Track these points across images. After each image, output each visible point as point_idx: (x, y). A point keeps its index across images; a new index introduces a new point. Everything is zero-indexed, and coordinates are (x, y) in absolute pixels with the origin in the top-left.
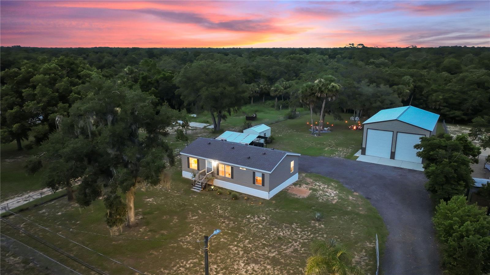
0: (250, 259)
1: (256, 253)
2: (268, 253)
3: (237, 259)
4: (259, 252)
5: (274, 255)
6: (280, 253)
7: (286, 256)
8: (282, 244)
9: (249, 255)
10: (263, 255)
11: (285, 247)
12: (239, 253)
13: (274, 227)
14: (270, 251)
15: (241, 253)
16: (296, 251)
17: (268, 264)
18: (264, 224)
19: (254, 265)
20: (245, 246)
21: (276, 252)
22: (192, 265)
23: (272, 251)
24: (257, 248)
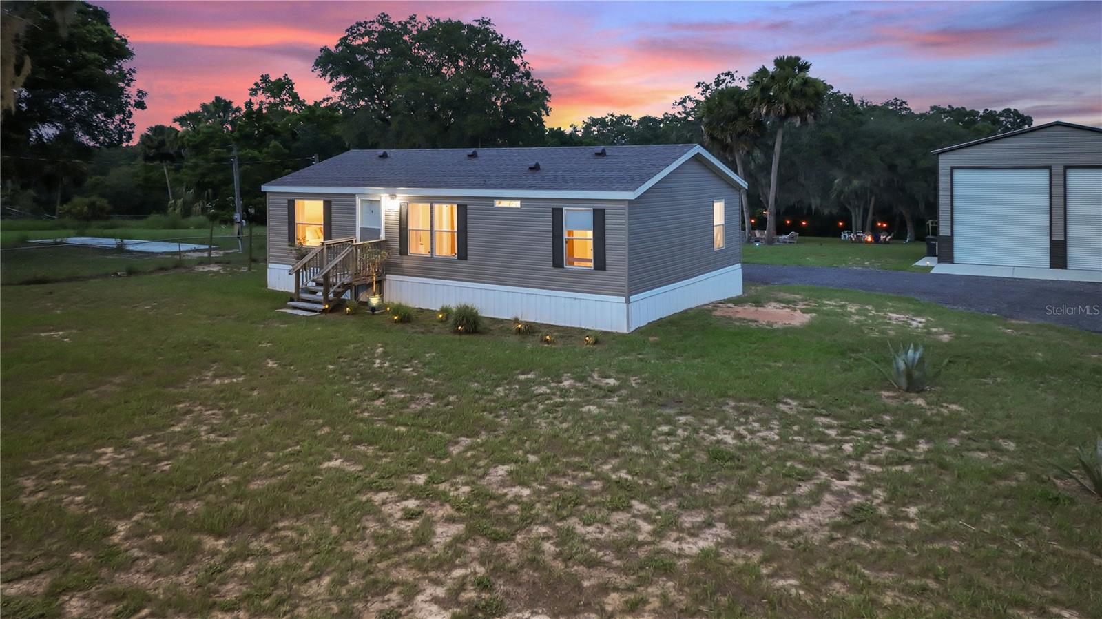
1: (565, 537)
2: (659, 534)
7: (806, 550)
8: (746, 485)
14: (668, 526)
15: (444, 534)
18: (612, 401)
21: (720, 529)
23: (688, 520)
24: (569, 504)
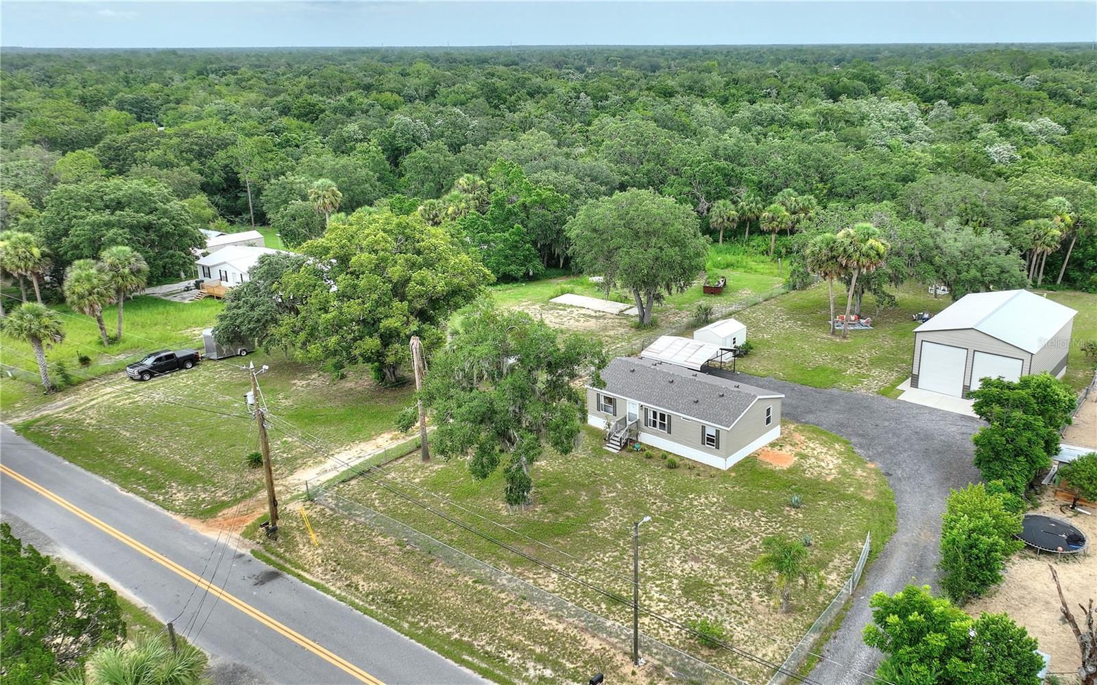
0: (689, 556)
1: (698, 549)
2: (714, 549)
3: (672, 555)
4: (702, 548)
5: (722, 552)
6: (730, 551)
7: (739, 554)
8: (735, 539)
9: (688, 551)
10: (707, 552)
11: (740, 543)
12: (674, 548)
13: (727, 513)
14: (717, 547)
16: (753, 548)
17: (713, 563)
18: (713, 509)
19: (693, 563)
20: (682, 539)
22: (611, 559)
23: (721, 546)
